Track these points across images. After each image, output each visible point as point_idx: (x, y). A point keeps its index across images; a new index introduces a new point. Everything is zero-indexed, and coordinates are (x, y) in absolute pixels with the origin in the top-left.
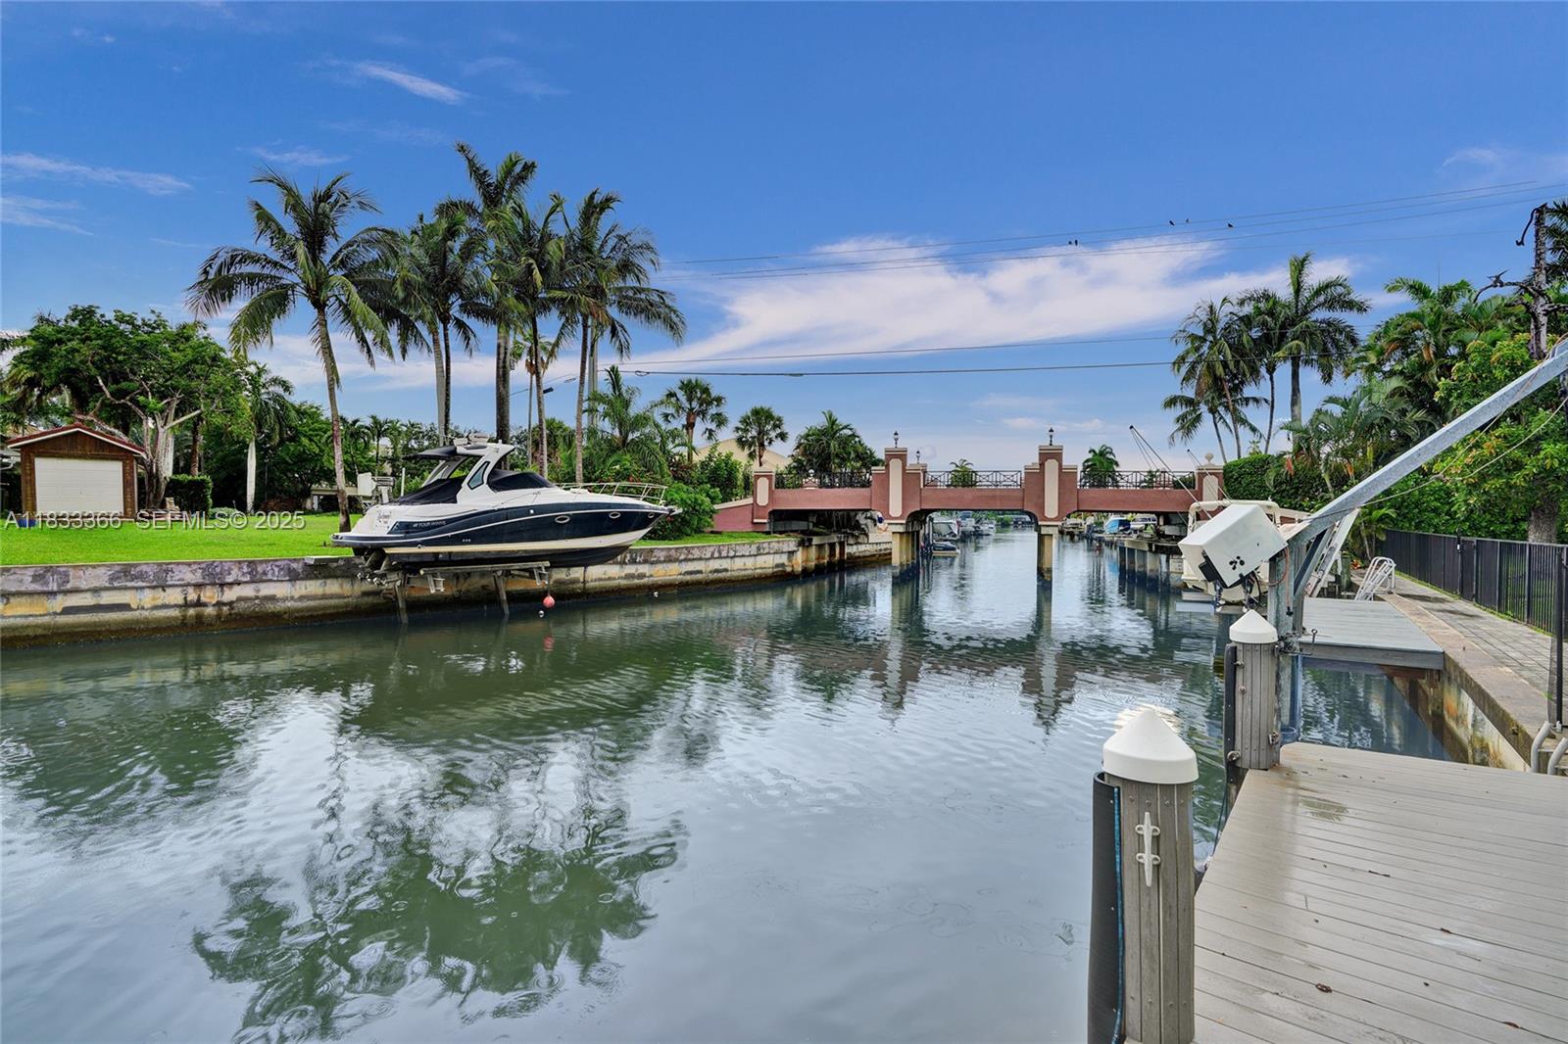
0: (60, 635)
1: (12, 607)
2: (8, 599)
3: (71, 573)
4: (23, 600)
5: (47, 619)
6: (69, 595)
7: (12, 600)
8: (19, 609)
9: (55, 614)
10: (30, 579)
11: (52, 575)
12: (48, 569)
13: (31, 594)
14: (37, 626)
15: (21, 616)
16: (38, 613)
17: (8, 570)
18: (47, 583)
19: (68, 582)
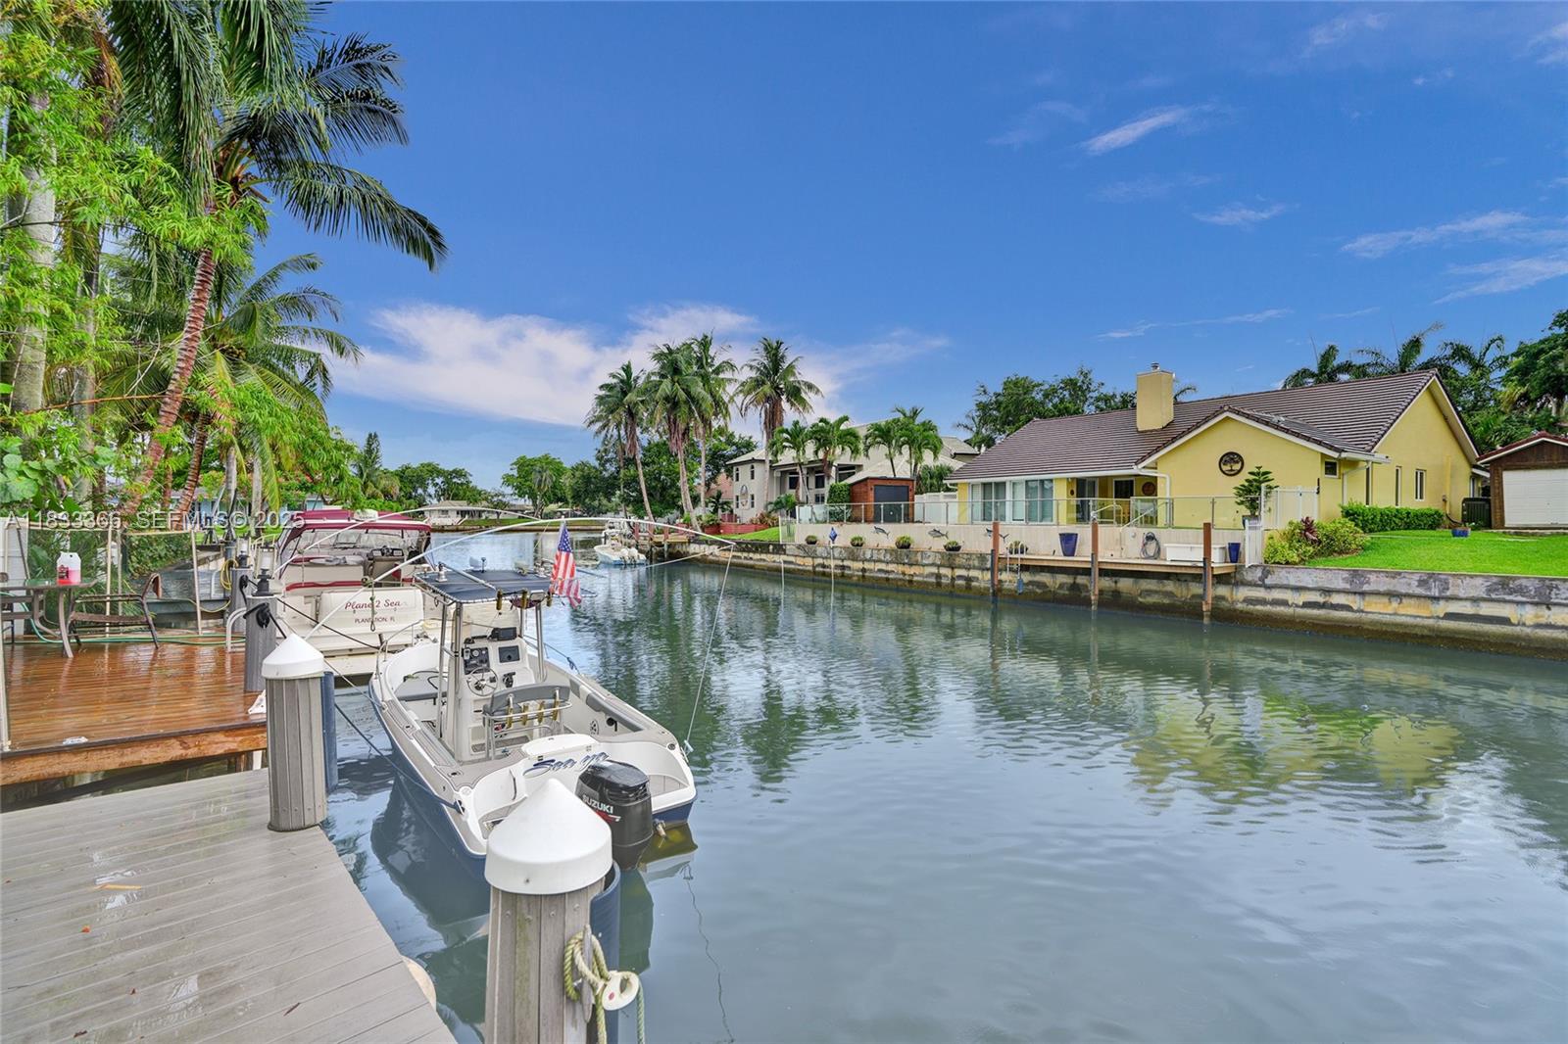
0: (1443, 638)
1: (1403, 607)
2: (1401, 600)
3: (1450, 581)
4: (1413, 601)
5: (1431, 622)
6: (1450, 601)
7: (1404, 601)
8: (1409, 609)
9: (1438, 617)
10: (1416, 584)
11: (1435, 582)
12: (1431, 576)
13: (1419, 597)
14: (1423, 627)
15: (1411, 616)
16: (1425, 615)
17: (1400, 574)
18: (1430, 589)
19: (1448, 589)
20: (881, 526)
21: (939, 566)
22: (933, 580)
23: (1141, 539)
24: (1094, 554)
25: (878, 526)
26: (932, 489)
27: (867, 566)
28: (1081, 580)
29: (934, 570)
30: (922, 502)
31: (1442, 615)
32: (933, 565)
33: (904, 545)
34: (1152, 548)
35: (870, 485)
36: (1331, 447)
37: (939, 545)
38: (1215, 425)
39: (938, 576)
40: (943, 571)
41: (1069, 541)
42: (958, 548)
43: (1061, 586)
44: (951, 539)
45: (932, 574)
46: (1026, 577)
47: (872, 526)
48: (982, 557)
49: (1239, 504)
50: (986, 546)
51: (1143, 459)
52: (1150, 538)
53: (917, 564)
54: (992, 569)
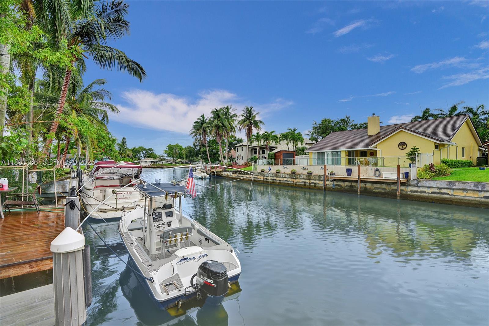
20: (286, 166)
21: (305, 179)
22: (303, 184)
23: (374, 171)
24: (359, 176)
25: (285, 166)
26: (300, 154)
27: (281, 179)
28: (353, 184)
29: (304, 180)
30: (298, 158)
31: (482, 197)
32: (303, 179)
33: (294, 172)
34: (377, 174)
35: (281, 153)
36: (438, 140)
37: (305, 172)
38: (397, 133)
39: (305, 182)
40: (307, 181)
41: (349, 171)
42: (311, 174)
43: (347, 186)
44: (309, 170)
45: (303, 182)
46: (335, 183)
47: (282, 166)
48: (320, 176)
49: (407, 159)
50: (322, 173)
51: (372, 144)
52: (377, 170)
53: (298, 178)
54: (324, 180)
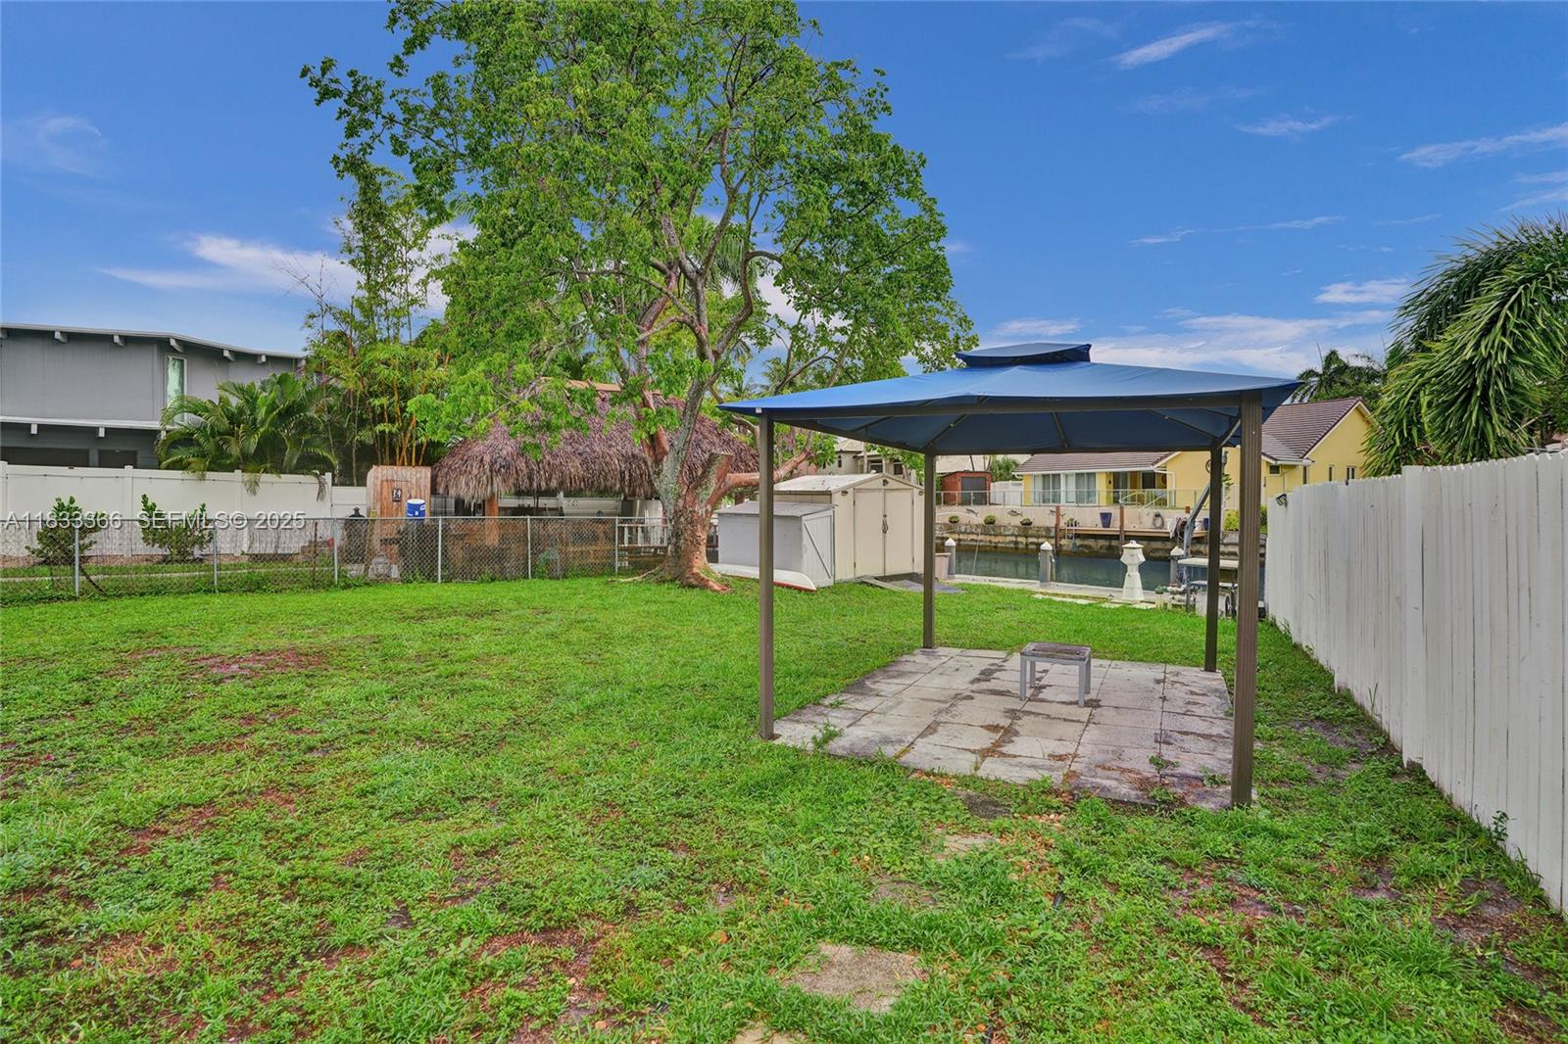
20: (972, 508)
21: (1016, 536)
22: (1012, 545)
23: (1152, 516)
24: (1122, 526)
25: (969, 508)
26: (1001, 478)
27: (961, 537)
28: (1114, 543)
29: (1013, 539)
30: (996, 489)
32: (1013, 535)
33: (990, 522)
34: (1159, 522)
35: (959, 477)
37: (1017, 521)
39: (1016, 543)
40: (1020, 539)
41: (1106, 518)
42: (1030, 523)
43: (1101, 548)
44: (1025, 517)
45: (1011, 542)
46: (1078, 542)
47: (965, 508)
48: (1048, 529)
50: (1051, 522)
51: (1157, 462)
52: (1158, 515)
53: (1001, 535)
54: (1056, 537)
